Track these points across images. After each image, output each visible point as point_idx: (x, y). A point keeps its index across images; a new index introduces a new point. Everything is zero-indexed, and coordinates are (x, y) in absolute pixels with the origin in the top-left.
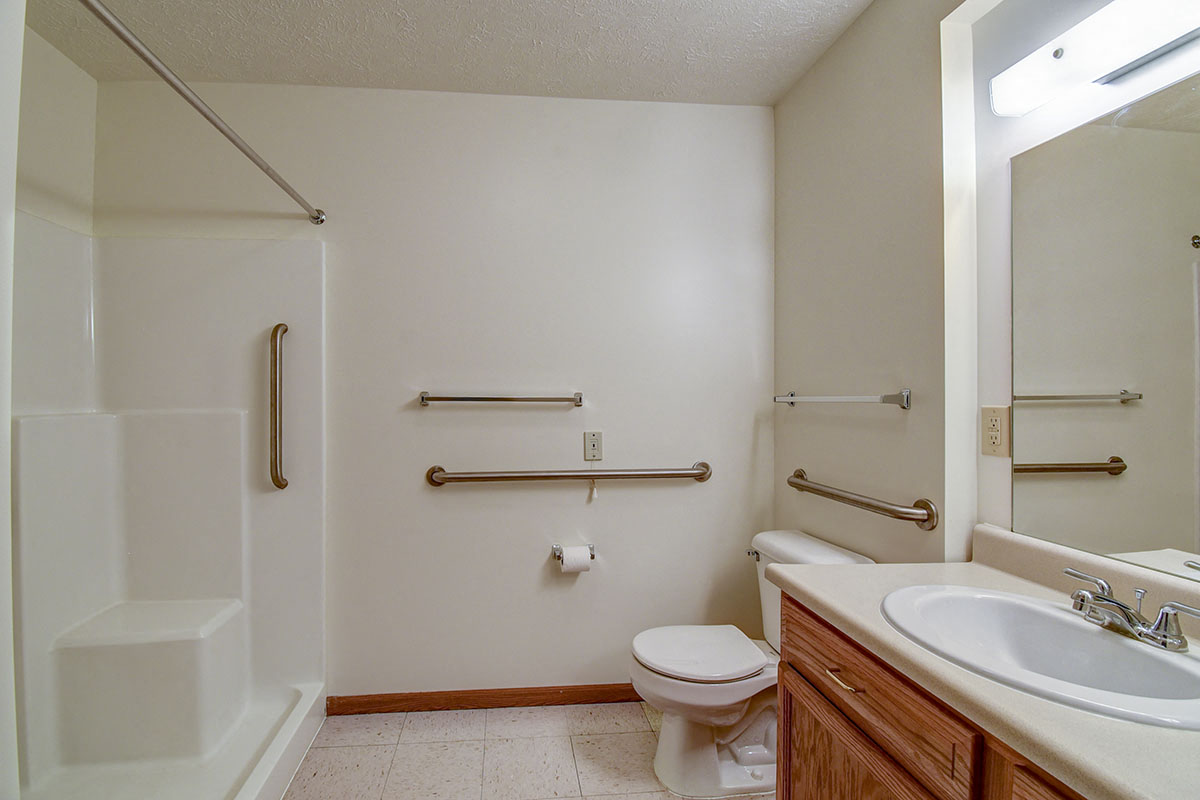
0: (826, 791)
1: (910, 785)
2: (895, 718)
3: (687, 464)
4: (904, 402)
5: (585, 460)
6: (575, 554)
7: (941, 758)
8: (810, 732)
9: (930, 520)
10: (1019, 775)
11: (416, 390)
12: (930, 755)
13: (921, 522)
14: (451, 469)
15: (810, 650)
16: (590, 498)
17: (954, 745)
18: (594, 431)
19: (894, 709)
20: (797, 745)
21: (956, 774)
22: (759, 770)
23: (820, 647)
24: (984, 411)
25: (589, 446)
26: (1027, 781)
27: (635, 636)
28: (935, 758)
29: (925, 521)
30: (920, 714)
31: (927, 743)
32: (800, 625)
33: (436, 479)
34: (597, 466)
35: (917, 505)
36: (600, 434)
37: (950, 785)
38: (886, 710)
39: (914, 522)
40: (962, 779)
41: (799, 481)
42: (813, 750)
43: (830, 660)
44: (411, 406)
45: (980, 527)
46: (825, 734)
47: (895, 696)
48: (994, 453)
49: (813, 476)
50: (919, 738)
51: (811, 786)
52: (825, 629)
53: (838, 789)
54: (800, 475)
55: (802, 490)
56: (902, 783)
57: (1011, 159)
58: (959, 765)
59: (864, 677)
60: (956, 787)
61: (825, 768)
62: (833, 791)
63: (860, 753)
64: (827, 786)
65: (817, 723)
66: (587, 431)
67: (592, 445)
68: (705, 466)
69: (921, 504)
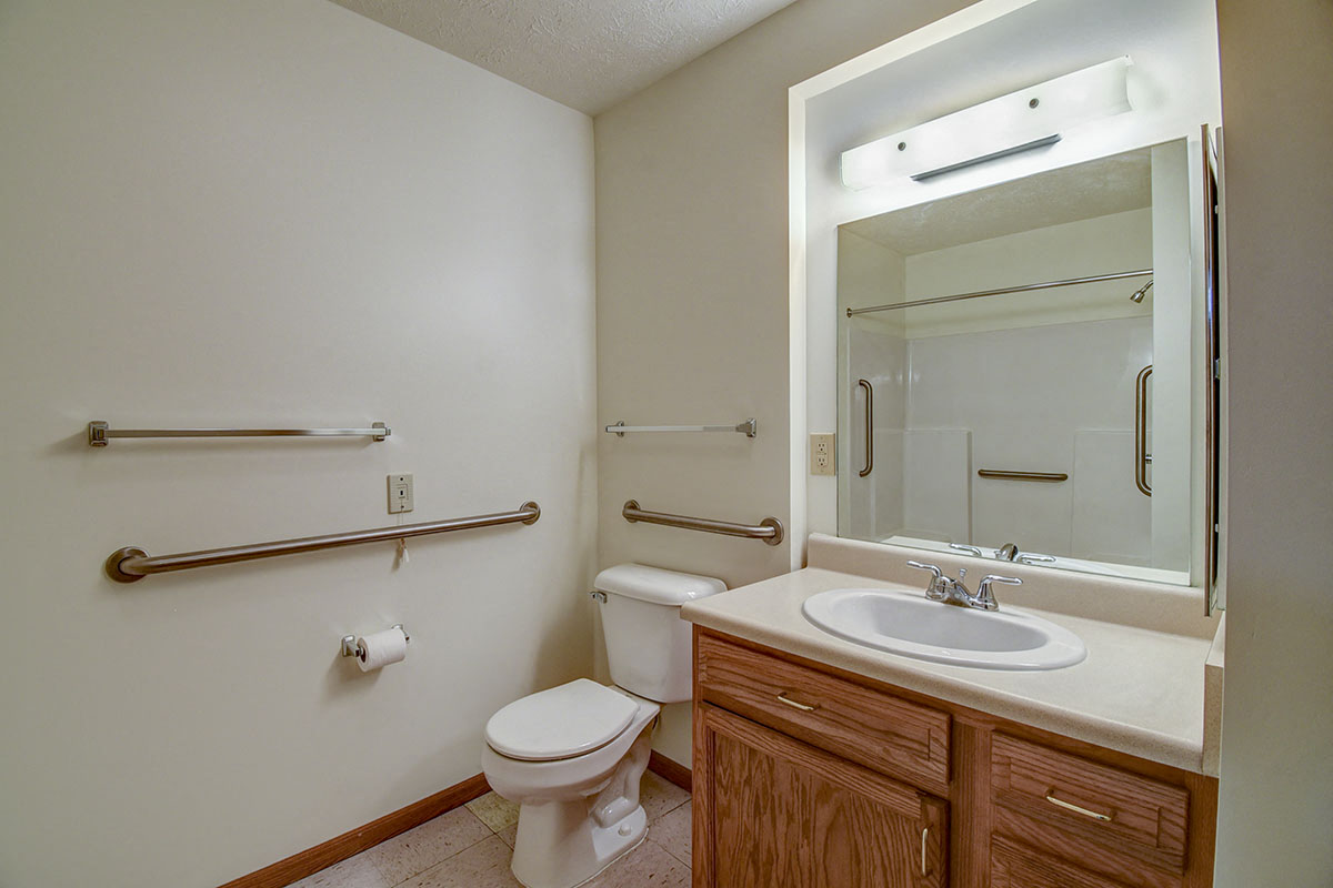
0: (766, 818)
1: (879, 781)
2: (860, 723)
3: (512, 506)
4: (748, 430)
5: (390, 513)
6: (382, 642)
7: (916, 746)
8: (743, 764)
9: (775, 534)
10: (998, 738)
11: (79, 419)
12: (904, 746)
13: (767, 539)
14: (154, 551)
15: (741, 680)
16: (397, 564)
17: (929, 730)
18: (401, 473)
19: (858, 715)
20: (724, 782)
21: (932, 755)
22: (625, 824)
23: (758, 676)
24: (812, 436)
25: (395, 493)
26: (1007, 741)
27: (488, 720)
28: (909, 748)
29: (772, 537)
30: (888, 712)
31: (897, 735)
32: (729, 660)
33: (123, 570)
34: (406, 519)
35: (764, 524)
36: (410, 477)
37: (927, 767)
38: (848, 718)
39: (761, 540)
40: (938, 758)
41: (633, 513)
42: (748, 781)
43: (773, 686)
44: (69, 447)
45: (811, 536)
46: (765, 761)
47: (858, 703)
48: (822, 473)
49: (646, 506)
50: (889, 735)
51: (745, 818)
52: (761, 657)
53: (784, 811)
54: (633, 505)
55: (636, 520)
56: (871, 781)
57: (838, 226)
58: (934, 746)
59: (819, 693)
60: (935, 768)
61: (765, 793)
62: (777, 812)
63: (815, 767)
64: (768, 811)
65: (753, 752)
66: (391, 474)
67: (398, 492)
68: (533, 505)
69: (768, 522)
